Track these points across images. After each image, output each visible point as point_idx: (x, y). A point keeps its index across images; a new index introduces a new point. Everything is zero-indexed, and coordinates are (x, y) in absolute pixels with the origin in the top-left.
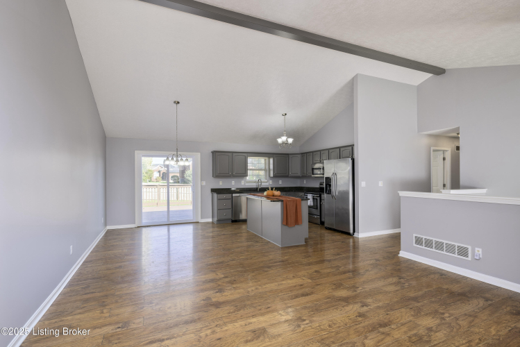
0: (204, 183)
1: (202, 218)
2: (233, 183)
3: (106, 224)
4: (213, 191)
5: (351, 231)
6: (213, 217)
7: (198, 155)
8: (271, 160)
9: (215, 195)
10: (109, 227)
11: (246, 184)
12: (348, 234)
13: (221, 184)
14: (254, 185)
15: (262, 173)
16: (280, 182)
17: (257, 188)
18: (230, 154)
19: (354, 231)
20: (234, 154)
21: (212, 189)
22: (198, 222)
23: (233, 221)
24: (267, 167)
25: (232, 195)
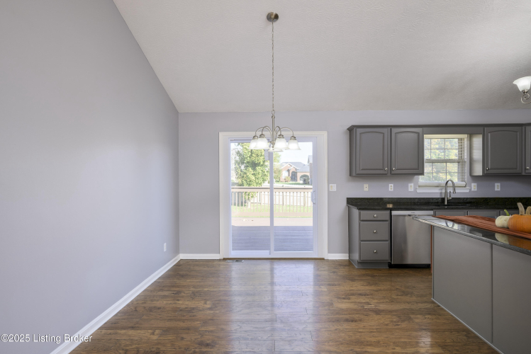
0: (334, 188)
1: (329, 252)
2: (391, 187)
3: (176, 250)
4: (352, 202)
6: (350, 251)
7: (323, 136)
8: (478, 141)
9: (355, 211)
10: (183, 256)
11: (418, 191)
13: (366, 190)
14: (435, 193)
15: (453, 168)
16: (498, 187)
17: (443, 199)
18: (385, 131)
20: (394, 130)
21: (348, 199)
22: (323, 259)
23: (391, 266)
24: (466, 156)
25: (391, 213)
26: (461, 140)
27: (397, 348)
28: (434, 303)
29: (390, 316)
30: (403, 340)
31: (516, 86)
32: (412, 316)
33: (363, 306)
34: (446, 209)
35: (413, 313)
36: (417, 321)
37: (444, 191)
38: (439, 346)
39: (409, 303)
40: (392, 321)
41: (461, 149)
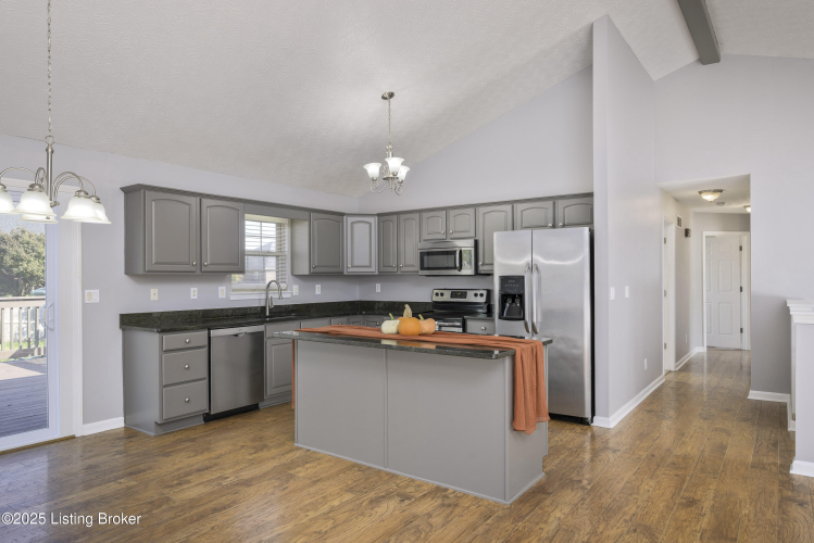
0: (94, 296)
1: (86, 422)
2: (194, 292)
4: (130, 322)
5: (588, 415)
8: (303, 231)
11: (232, 298)
12: (582, 421)
14: (253, 300)
16: (318, 289)
17: (264, 308)
18: (194, 201)
19: (593, 414)
20: (205, 202)
21: (123, 317)
22: (73, 437)
23: (209, 418)
24: (287, 248)
25: (209, 334)
26: (279, 226)
27: (308, 513)
28: (300, 448)
29: (266, 482)
30: (307, 502)
31: (366, 171)
32: (292, 472)
33: (220, 484)
34: (269, 322)
35: (290, 468)
36: (301, 475)
37: (264, 297)
38: (347, 491)
39: (274, 458)
40: (275, 487)
41: (280, 238)
